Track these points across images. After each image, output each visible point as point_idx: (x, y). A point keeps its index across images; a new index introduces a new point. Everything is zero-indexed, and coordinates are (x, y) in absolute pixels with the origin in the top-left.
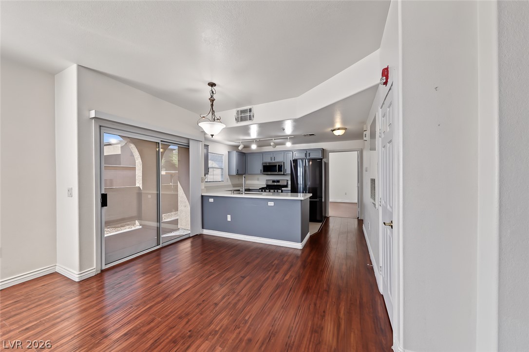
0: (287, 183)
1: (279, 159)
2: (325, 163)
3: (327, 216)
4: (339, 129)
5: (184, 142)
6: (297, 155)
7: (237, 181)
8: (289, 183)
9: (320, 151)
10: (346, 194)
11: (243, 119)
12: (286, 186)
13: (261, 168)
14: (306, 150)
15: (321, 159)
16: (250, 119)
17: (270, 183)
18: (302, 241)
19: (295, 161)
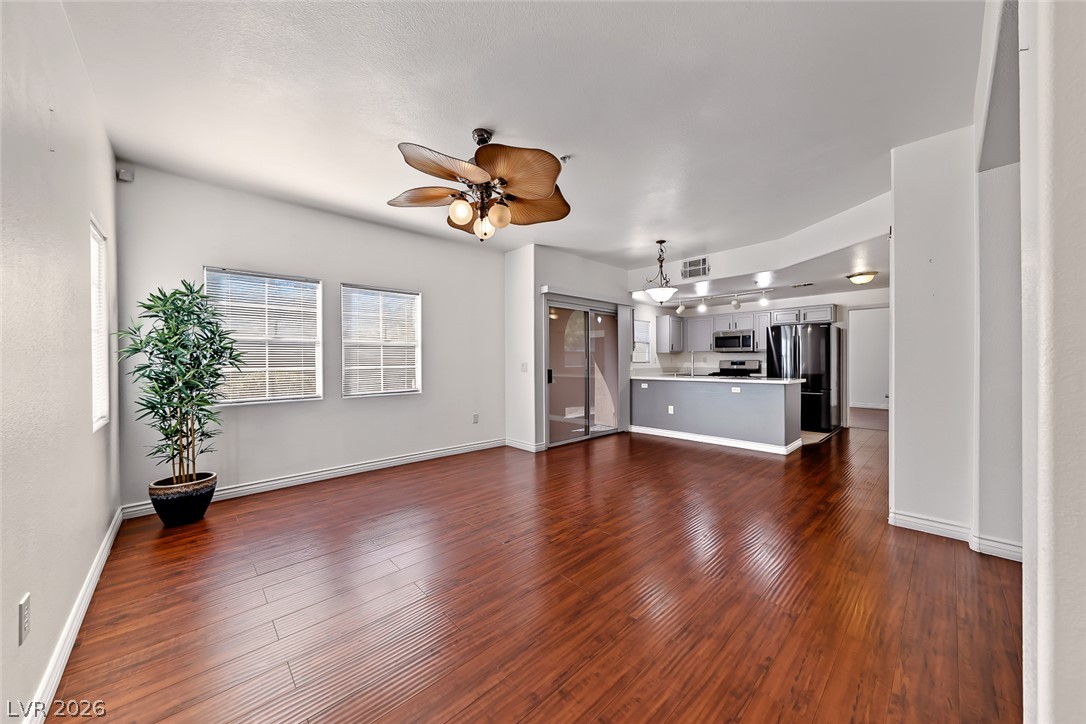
0: (760, 366)
1: (743, 326)
2: (839, 331)
3: (843, 425)
4: (861, 274)
5: (609, 309)
6: (779, 318)
7: (669, 363)
8: (764, 366)
11: (692, 274)
12: (758, 371)
13: (711, 341)
14: (798, 309)
15: (829, 324)
16: (704, 273)
17: (727, 366)
18: (787, 444)
19: (777, 329)
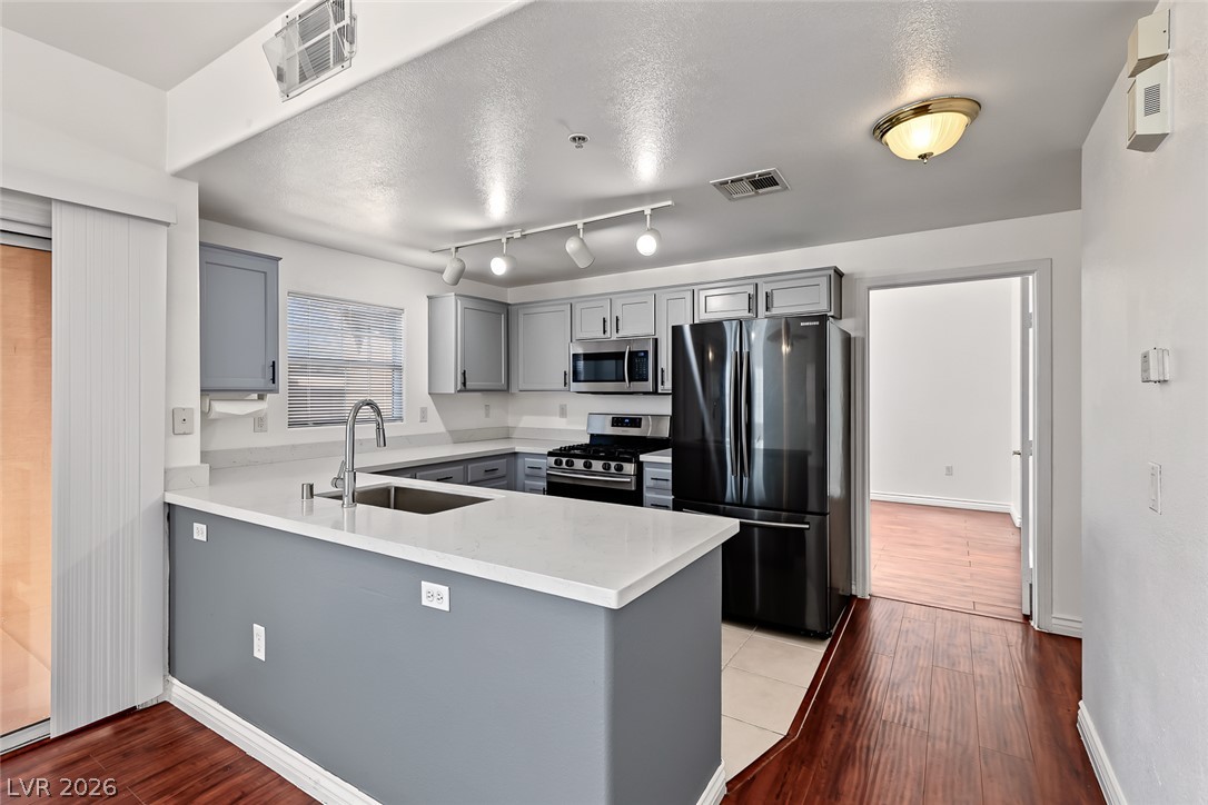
3: (857, 591)
4: (922, 109)
6: (712, 305)
9: (824, 282)
10: (949, 471)
13: (564, 364)
14: (755, 281)
15: (823, 318)
17: (605, 428)
